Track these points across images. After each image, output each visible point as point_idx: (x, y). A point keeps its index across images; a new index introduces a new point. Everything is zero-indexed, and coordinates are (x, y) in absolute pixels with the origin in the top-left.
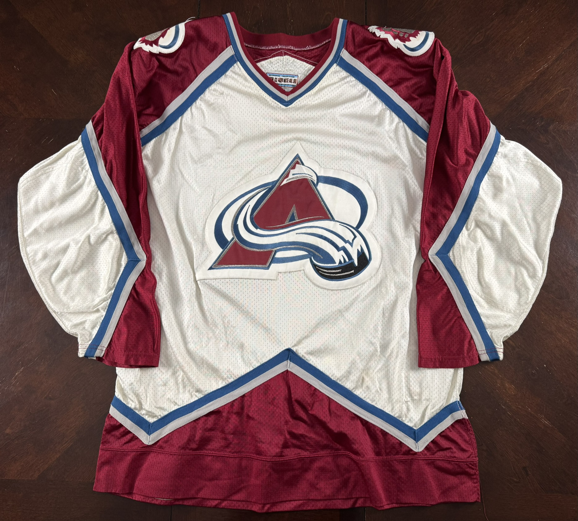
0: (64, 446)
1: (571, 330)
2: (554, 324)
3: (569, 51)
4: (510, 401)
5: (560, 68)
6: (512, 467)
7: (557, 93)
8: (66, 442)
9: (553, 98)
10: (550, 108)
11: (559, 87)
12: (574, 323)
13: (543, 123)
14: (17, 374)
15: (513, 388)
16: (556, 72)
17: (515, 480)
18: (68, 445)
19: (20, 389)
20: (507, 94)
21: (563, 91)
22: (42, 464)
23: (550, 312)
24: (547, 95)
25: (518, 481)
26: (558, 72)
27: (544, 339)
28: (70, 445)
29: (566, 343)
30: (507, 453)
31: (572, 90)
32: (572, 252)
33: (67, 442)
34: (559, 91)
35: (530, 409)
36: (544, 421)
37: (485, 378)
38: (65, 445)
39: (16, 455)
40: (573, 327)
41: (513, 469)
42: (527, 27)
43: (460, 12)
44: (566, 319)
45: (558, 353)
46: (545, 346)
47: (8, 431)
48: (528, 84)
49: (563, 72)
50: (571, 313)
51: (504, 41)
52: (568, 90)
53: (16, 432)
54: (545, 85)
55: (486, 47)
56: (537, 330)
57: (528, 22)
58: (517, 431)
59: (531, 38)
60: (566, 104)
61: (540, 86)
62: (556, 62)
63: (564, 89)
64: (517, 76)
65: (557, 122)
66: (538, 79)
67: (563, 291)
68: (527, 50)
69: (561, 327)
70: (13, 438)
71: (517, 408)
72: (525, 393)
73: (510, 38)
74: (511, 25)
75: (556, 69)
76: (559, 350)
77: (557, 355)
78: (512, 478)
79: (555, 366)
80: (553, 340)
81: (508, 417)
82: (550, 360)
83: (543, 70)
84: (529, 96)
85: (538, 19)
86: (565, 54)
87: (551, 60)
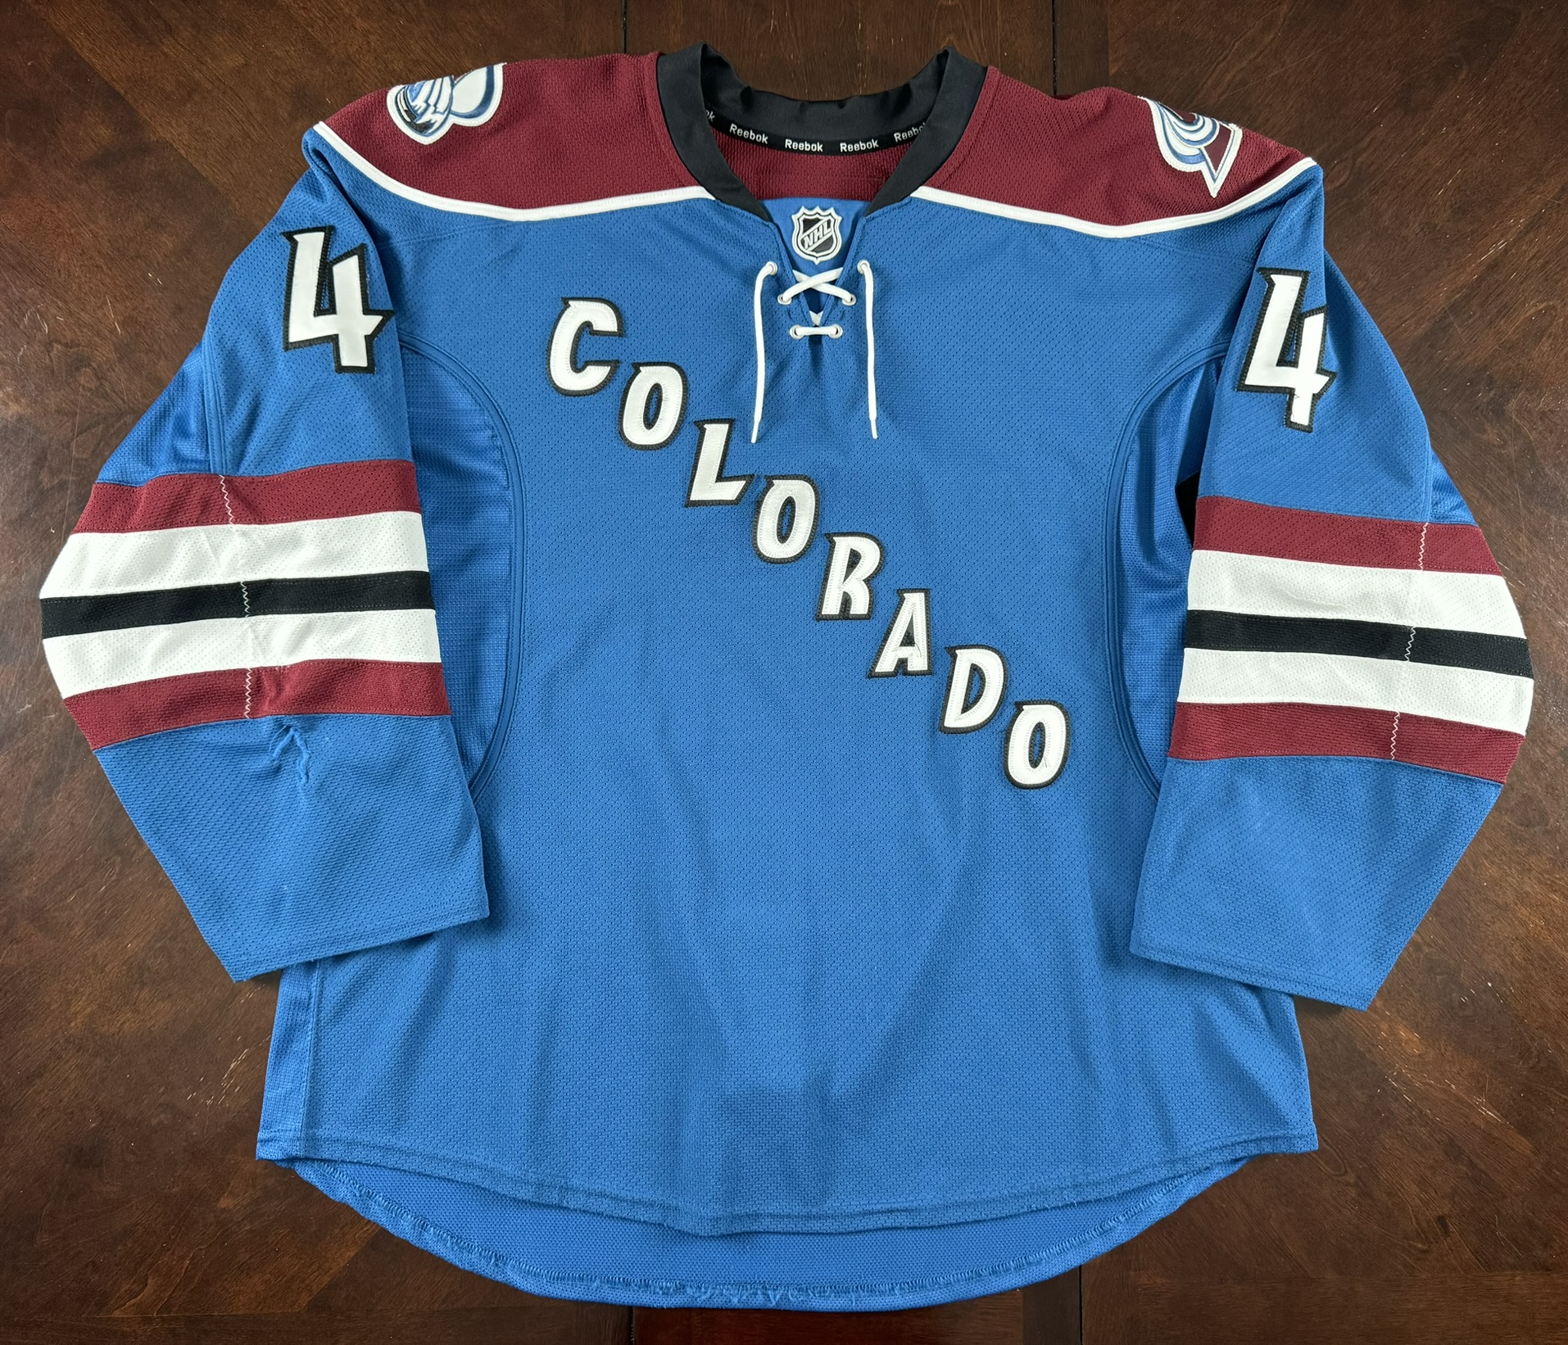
1: (1549, 897)
2: (1512, 886)
4: (1410, 1070)
5: (1536, 249)
6: (1413, 1219)
7: (1527, 315)
9: (1517, 328)
10: (1510, 354)
11: (1531, 300)
12: (1558, 881)
14: (232, 1066)
15: (1415, 1039)
16: (1527, 260)
17: (1420, 1246)
20: (1406, 321)
21: (1541, 310)
22: (316, 1274)
23: (1504, 858)
24: (1503, 321)
25: (1425, 1248)
26: (1529, 260)
27: (1489, 924)
29: (1539, 928)
32: (1556, 711)
35: (1453, 1086)
36: (1485, 1112)
37: (1354, 1021)
39: (250, 1258)
40: (1555, 891)
41: (1414, 1223)
42: (1457, 145)
43: (1291, 107)
44: (1539, 873)
45: (1520, 954)
46: (1490, 937)
47: (225, 1202)
48: (1458, 293)
49: (1541, 261)
50: (1551, 859)
51: (1399, 182)
52: (1554, 308)
53: (245, 1203)
54: (1498, 295)
55: (1354, 199)
56: (1472, 902)
57: (1459, 130)
58: (1424, 1137)
59: (1465, 172)
60: (1547, 344)
61: (1487, 298)
62: (1526, 234)
63: (1543, 305)
64: (1431, 274)
65: (1527, 390)
66: (1481, 279)
67: (1534, 808)
68: (1456, 203)
69: (1527, 893)
70: (237, 1218)
71: (1425, 1084)
72: (1443, 1050)
73: (1416, 174)
74: (1416, 139)
75: (1525, 252)
76: (1521, 946)
77: (1517, 958)
78: (1411, 1242)
79: (1512, 982)
80: (1509, 924)
81: (1406, 1106)
82: (1502, 970)
83: (1493, 258)
84: (1459, 326)
85: (1483, 121)
86: (1547, 213)
87: (1514, 229)
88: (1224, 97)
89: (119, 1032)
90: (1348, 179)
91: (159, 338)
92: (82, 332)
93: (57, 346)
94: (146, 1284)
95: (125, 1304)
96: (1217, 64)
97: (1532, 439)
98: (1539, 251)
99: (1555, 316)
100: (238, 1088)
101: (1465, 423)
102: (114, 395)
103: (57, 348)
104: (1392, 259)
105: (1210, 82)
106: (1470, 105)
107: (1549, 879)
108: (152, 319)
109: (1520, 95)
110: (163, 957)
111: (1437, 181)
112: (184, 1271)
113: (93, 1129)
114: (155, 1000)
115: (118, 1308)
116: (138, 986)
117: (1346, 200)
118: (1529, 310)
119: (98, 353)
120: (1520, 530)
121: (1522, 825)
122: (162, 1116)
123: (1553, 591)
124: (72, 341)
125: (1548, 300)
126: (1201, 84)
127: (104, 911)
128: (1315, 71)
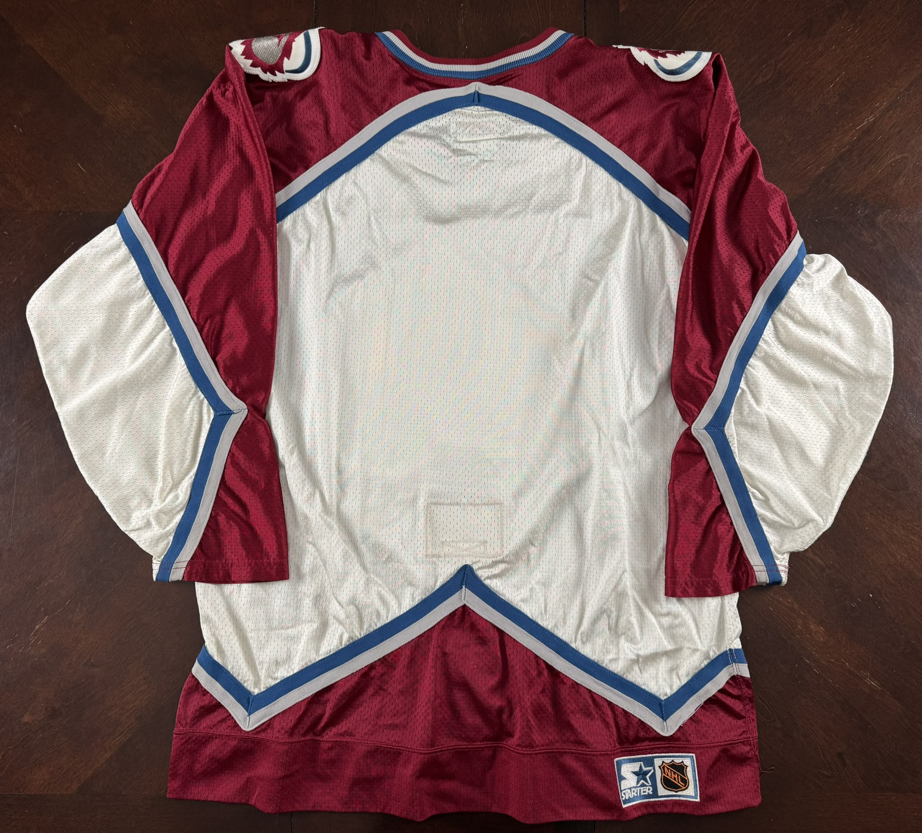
0: (117, 739)
3: (909, 95)
8: (121, 733)
13: (866, 212)
18: (124, 737)
19: (43, 651)
28: (127, 738)
30: (814, 733)
31: (913, 157)
34: (893, 160)
38: (120, 738)
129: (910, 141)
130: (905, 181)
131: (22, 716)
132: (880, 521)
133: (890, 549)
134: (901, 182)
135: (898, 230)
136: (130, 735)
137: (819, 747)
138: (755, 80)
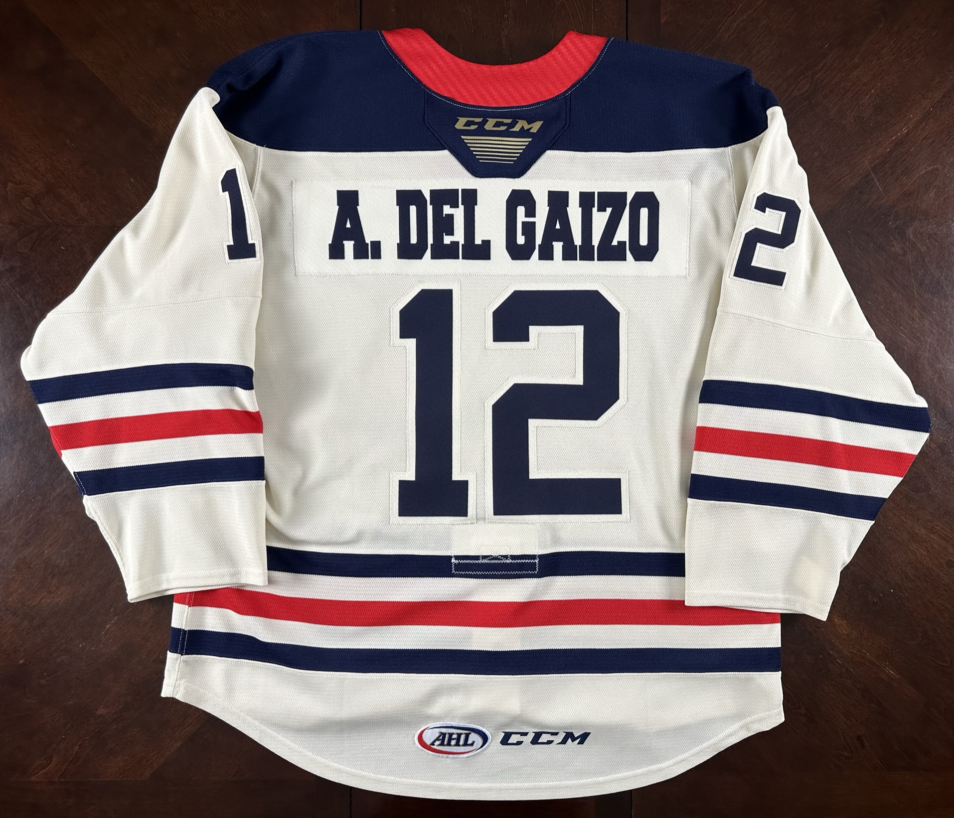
0: (187, 729)
1: (930, 537)
2: (907, 530)
3: (941, 106)
4: (841, 643)
5: (927, 133)
6: (842, 737)
7: (921, 174)
8: (189, 725)
9: (914, 182)
10: (909, 198)
11: (924, 164)
12: (935, 527)
13: (898, 223)
14: (107, 626)
15: (845, 624)
16: (921, 140)
17: (846, 754)
18: (192, 729)
19: (114, 648)
20: (844, 177)
21: (929, 171)
22: (156, 756)
23: (902, 512)
24: (905, 178)
25: (850, 755)
27: (892, 553)
28: (196, 729)
29: (924, 556)
30: (836, 717)
31: (944, 168)
33: (191, 723)
34: (923, 172)
35: (868, 654)
36: (888, 671)
38: (189, 728)
39: (116, 746)
40: (934, 533)
41: (842, 740)
42: (878, 68)
43: (775, 44)
44: (924, 521)
45: (911, 572)
46: (893, 562)
47: (101, 711)
48: (877, 160)
49: (930, 140)
50: (932, 513)
51: (841, 91)
52: (937, 169)
53: (113, 711)
54: (902, 162)
55: (813, 101)
56: (881, 539)
57: (878, 59)
58: (849, 685)
59: (882, 85)
60: (933, 193)
61: (895, 163)
62: (921, 123)
63: (931, 168)
64: (860, 148)
65: (920, 220)
66: (891, 152)
67: (921, 480)
68: (876, 104)
69: (916, 534)
70: (109, 721)
71: (852, 652)
72: (861, 631)
73: (851, 86)
74: (852, 64)
75: (920, 135)
76: (912, 567)
77: (910, 575)
78: (841, 752)
79: (906, 590)
80: (904, 552)
81: (839, 666)
82: (900, 582)
83: (900, 138)
84: (878, 181)
85: (894, 54)
86: (934, 111)
87: (912, 121)
88: (732, 37)
89: (38, 604)
90: (809, 88)
91: (72, 179)
92: (25, 175)
93: (10, 184)
94: (52, 760)
95: (38, 773)
96: (727, 18)
97: (922, 250)
98: (928, 135)
99: (938, 175)
100: (111, 641)
101: (881, 240)
102: (44, 214)
103: (11, 186)
104: (837, 138)
105: (723, 28)
106: (886, 44)
107: (930, 526)
108: (68, 168)
109: (917, 38)
110: (67, 558)
111: (864, 91)
112: (75, 753)
113: (23, 663)
114: (61, 586)
115: (33, 775)
116: (51, 576)
117: (808, 102)
118: (922, 171)
119: (36, 189)
120: (915, 307)
121: (914, 491)
122: (64, 657)
123: (935, 346)
124: (20, 181)
125: (934, 165)
126: (717, 30)
127: (31, 529)
128: (789, 22)
129: (941, 152)
130: (935, 192)
131: (97, 710)
132: (903, 521)
133: (911, 548)
134: (932, 194)
135: (927, 241)
136: (199, 726)
137: (840, 730)
138: (792, 91)
